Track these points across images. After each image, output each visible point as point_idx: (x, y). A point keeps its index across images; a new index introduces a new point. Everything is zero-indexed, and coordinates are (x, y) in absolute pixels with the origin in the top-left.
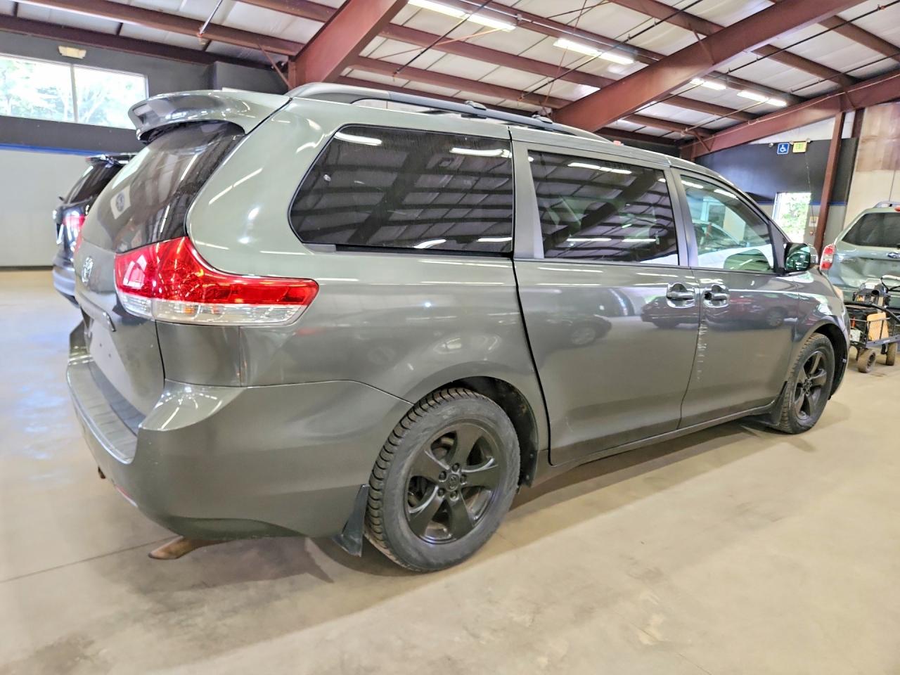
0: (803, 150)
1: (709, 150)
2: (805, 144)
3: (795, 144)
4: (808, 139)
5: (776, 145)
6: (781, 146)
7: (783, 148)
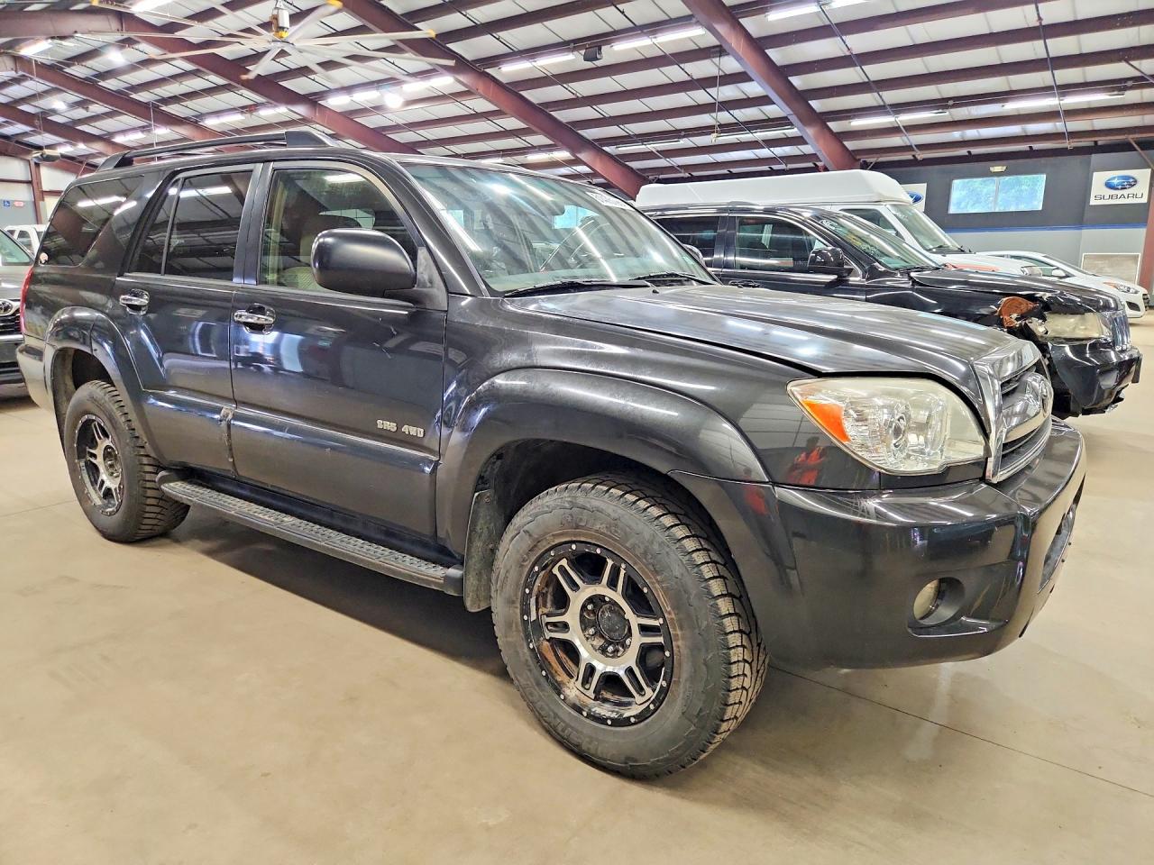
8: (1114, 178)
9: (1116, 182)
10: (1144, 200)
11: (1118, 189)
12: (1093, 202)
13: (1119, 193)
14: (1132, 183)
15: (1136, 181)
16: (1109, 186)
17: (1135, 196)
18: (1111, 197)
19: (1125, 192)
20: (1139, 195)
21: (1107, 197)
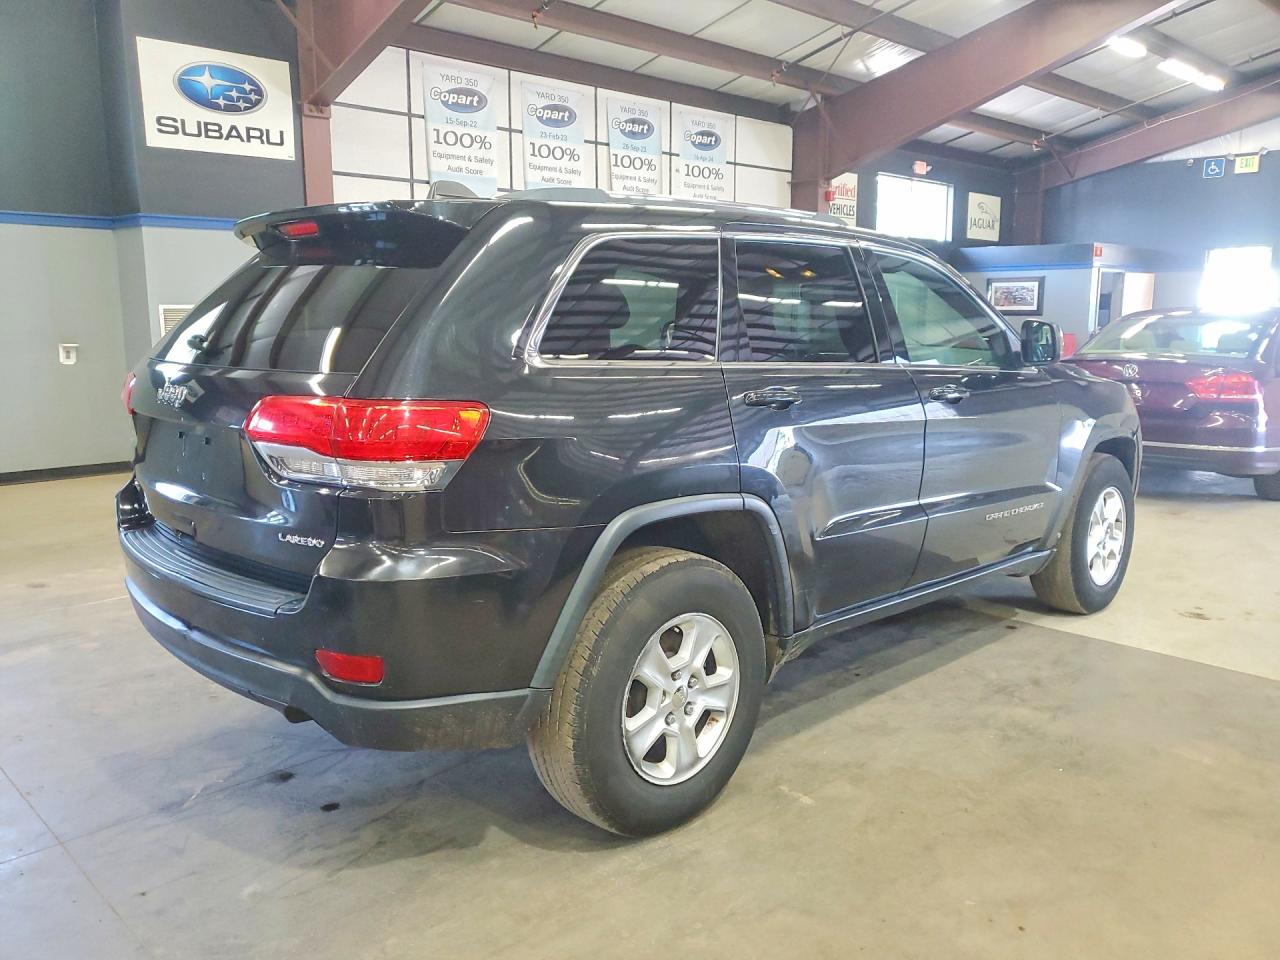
0: (1254, 168)
1: (1072, 177)
2: (1257, 158)
3: (1238, 160)
4: (1263, 149)
5: (1199, 162)
6: (1209, 165)
7: (1213, 167)
8: (198, 69)
9: (207, 82)
10: (287, 152)
11: (216, 107)
12: (155, 139)
13: (226, 120)
14: (251, 97)
15: (259, 91)
16: (188, 89)
17: (264, 136)
18: (204, 129)
19: (241, 121)
20: (274, 138)
21: (192, 128)
